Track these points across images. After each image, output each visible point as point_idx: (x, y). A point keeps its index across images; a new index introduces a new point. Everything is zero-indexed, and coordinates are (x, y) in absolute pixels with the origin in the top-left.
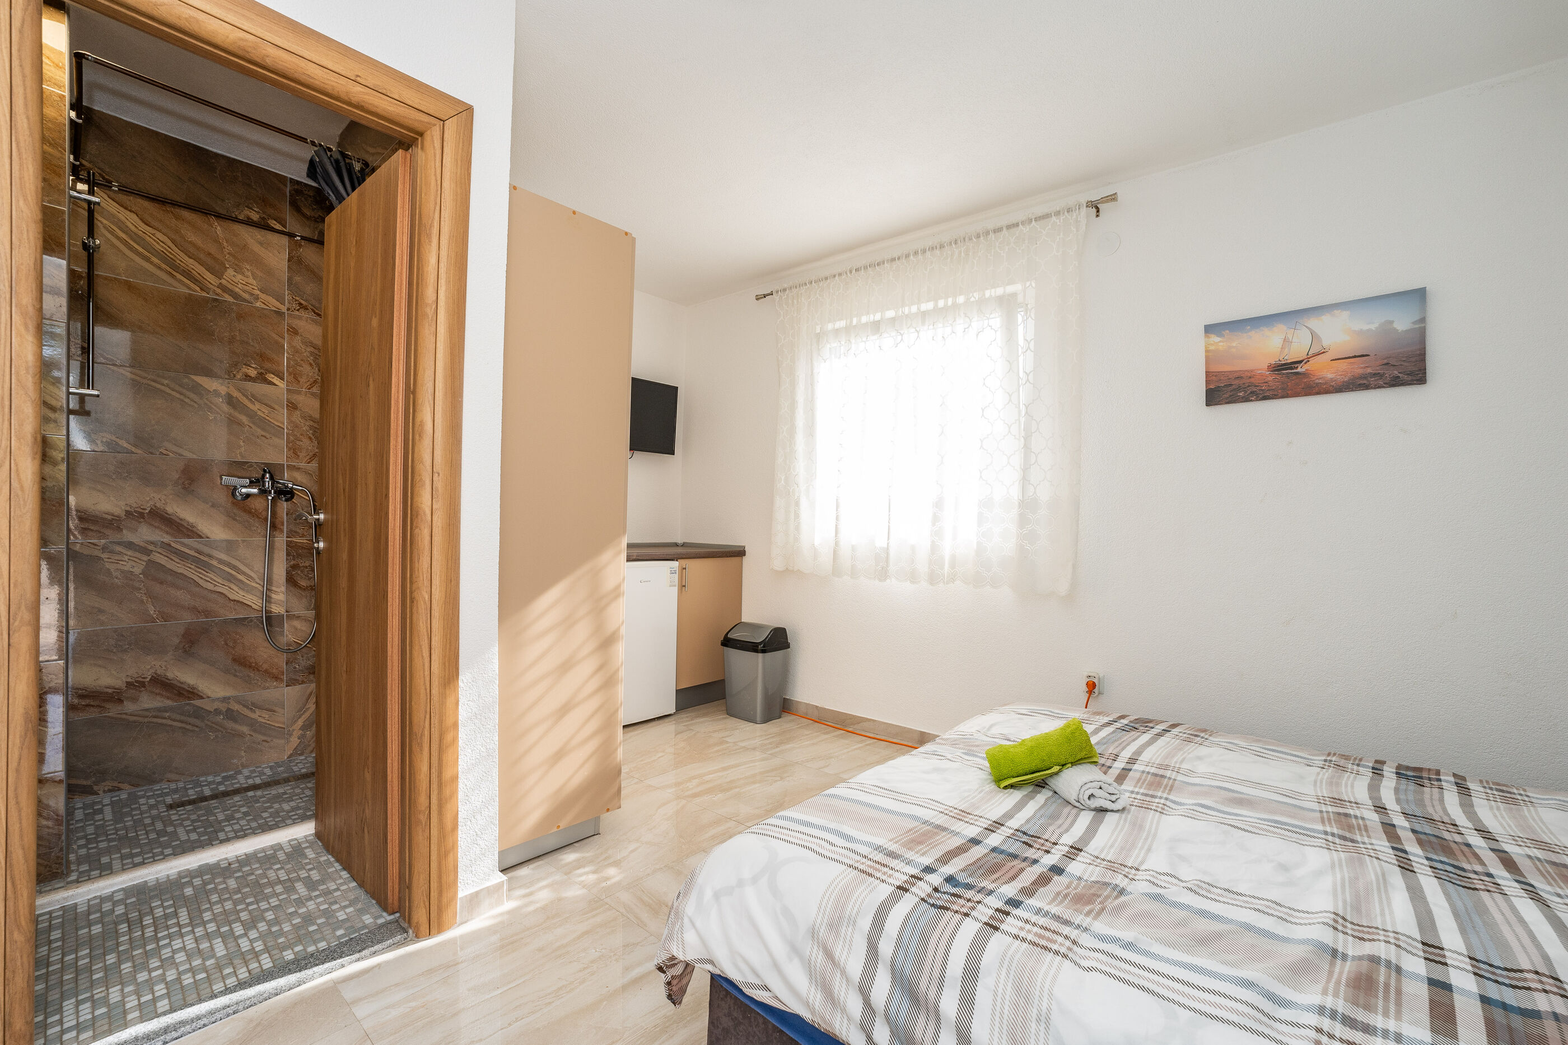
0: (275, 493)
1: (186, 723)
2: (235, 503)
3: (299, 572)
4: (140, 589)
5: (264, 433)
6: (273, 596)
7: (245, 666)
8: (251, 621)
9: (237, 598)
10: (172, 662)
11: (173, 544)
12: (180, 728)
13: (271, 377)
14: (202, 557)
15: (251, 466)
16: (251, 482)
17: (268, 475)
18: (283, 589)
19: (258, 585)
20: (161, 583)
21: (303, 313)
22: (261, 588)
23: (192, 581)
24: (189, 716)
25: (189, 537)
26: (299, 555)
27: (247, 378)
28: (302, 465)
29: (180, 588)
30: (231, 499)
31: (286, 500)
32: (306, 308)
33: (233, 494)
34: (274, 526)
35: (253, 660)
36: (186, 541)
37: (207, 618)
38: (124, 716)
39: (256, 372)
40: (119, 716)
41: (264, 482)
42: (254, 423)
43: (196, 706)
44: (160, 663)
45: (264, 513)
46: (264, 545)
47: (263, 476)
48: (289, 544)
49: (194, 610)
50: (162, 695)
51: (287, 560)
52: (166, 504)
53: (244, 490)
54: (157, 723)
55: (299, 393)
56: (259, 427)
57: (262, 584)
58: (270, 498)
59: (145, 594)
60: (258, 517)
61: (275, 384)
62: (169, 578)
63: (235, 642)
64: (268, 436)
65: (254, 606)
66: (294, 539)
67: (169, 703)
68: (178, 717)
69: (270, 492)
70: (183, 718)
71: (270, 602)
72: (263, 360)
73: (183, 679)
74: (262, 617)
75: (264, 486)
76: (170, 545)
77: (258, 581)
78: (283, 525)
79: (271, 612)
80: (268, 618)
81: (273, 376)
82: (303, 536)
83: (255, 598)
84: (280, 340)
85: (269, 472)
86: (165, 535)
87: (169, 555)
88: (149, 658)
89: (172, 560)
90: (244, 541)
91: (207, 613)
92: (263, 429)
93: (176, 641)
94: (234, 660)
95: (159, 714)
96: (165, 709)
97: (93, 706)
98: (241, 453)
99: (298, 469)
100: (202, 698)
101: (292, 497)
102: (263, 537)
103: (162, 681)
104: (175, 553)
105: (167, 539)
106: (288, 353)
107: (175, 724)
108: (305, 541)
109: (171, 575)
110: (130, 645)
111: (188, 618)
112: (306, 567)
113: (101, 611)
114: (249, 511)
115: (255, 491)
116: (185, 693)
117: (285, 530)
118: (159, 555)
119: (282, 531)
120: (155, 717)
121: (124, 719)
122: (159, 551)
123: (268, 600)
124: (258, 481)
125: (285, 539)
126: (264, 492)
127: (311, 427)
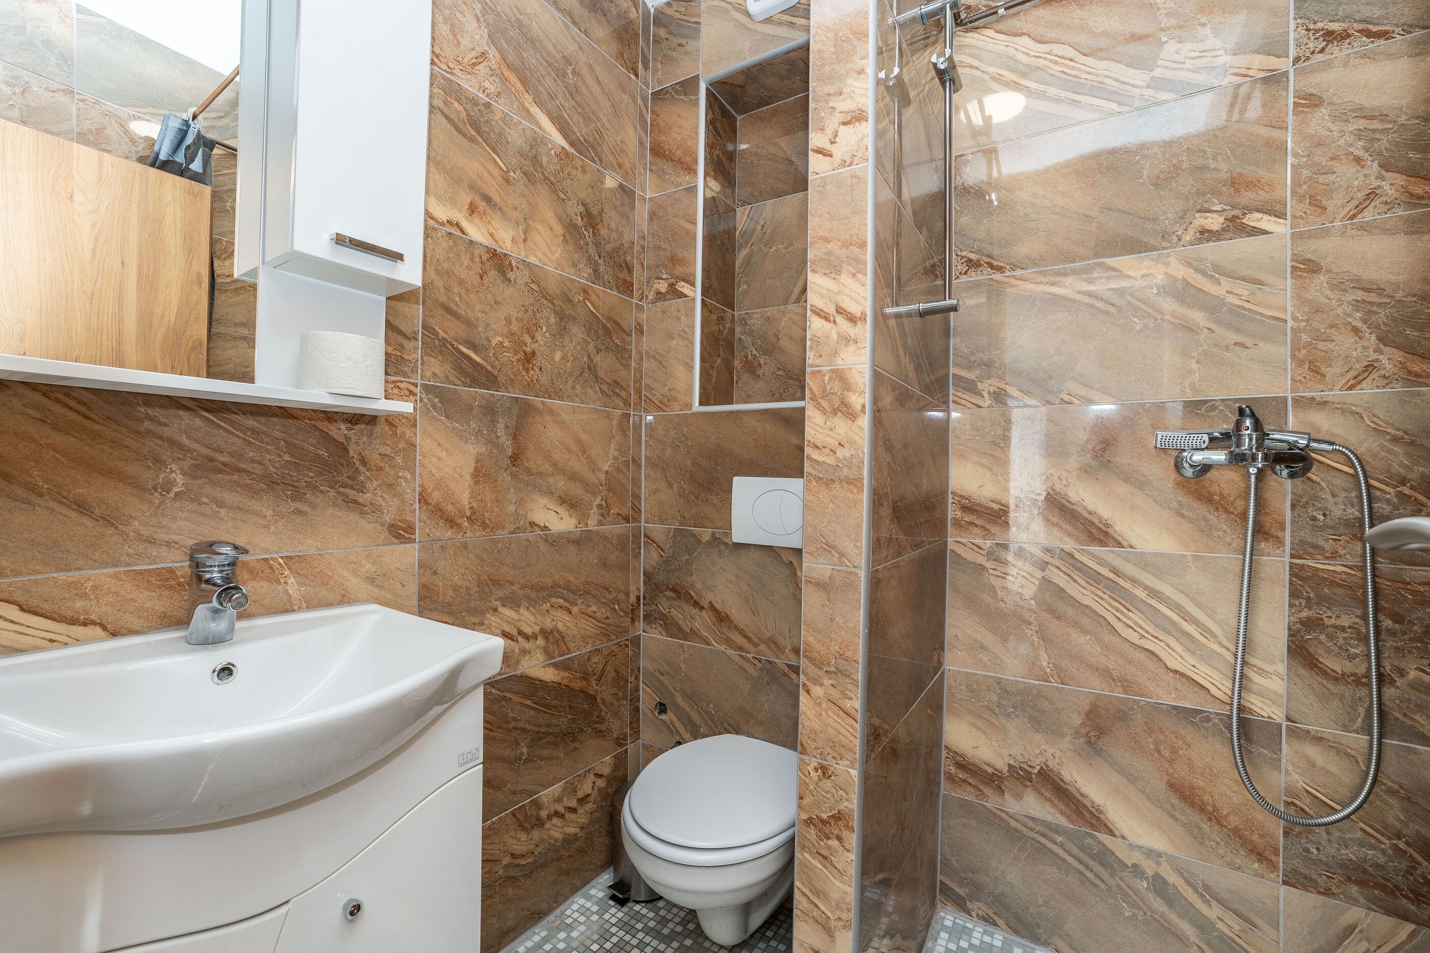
0: (1266, 458)
1: (1086, 866)
2: (1183, 484)
3: (1323, 637)
4: (1030, 624)
5: (1239, 338)
6: (1255, 677)
7: (1193, 805)
8: (1208, 719)
9: (1180, 668)
10: (1069, 754)
11: (1077, 555)
12: (1078, 870)
13: (1255, 220)
14: (1120, 581)
15: (1214, 408)
16: (1212, 439)
17: (1248, 422)
18: (1281, 667)
19: (1223, 651)
20: (1059, 618)
21: (1337, 52)
22: (1231, 659)
23: (1103, 622)
24: (1093, 857)
25: (1102, 543)
26: (1322, 600)
27: (1206, 235)
28: (1333, 395)
29: (1086, 632)
30: (1173, 475)
31: (1292, 476)
32: (1344, 36)
33: (1178, 467)
34: (1259, 530)
35: (1207, 798)
36: (1095, 549)
37: (1126, 692)
38: (1004, 815)
39: (1222, 220)
40: (999, 813)
41: (1239, 437)
42: (1219, 322)
43: (1104, 845)
44: (1052, 751)
45: (1240, 504)
46: (1238, 569)
47: (1238, 425)
48: (1296, 572)
49: (1105, 673)
50: (1053, 803)
51: (1291, 606)
52: (1067, 486)
53: (1198, 457)
54: (1045, 846)
55: (1324, 233)
56: (1229, 327)
57: (1233, 648)
58: (1253, 470)
59: (1037, 632)
60: (1226, 511)
61: (1265, 232)
62: (1070, 612)
63: (1174, 751)
64: (1249, 342)
65: (1213, 690)
66: (1310, 563)
67: (1062, 821)
68: (1075, 851)
69: (1254, 458)
70: (1081, 855)
71: (1249, 691)
72: (1237, 191)
73: (1084, 790)
74: (1230, 717)
75: (1239, 445)
76: (1071, 555)
77: (1225, 642)
78: (1283, 529)
79: (1251, 712)
80: (1242, 722)
81: (1259, 215)
82: (1334, 555)
83: (1216, 676)
84: (1275, 134)
85: (1253, 415)
86: (1066, 539)
87: (1070, 573)
88: (1039, 737)
89: (1075, 581)
90: (1196, 558)
91: (1127, 685)
92: (1238, 330)
93: (1077, 720)
94: (1172, 786)
95: (1050, 833)
96: (1055, 829)
97: (970, 784)
98: (1192, 385)
99: (1323, 404)
100: (1111, 833)
101: (1307, 469)
102: (1236, 551)
103: (1054, 780)
104: (1079, 570)
105: (1069, 545)
106: (1295, 155)
107: (1070, 859)
108: (1339, 569)
109: (1073, 606)
110: (1015, 708)
111: (1097, 687)
112: (1343, 629)
113: (983, 647)
114: (1206, 498)
115: (1219, 456)
116: (1086, 814)
117: (1288, 540)
118: (1056, 571)
119: (1280, 542)
120: (1043, 835)
121: (1002, 820)
122: (1057, 563)
123: (1243, 683)
124: (1226, 436)
125: (1287, 559)
126: (1238, 459)
127: (1357, 305)
